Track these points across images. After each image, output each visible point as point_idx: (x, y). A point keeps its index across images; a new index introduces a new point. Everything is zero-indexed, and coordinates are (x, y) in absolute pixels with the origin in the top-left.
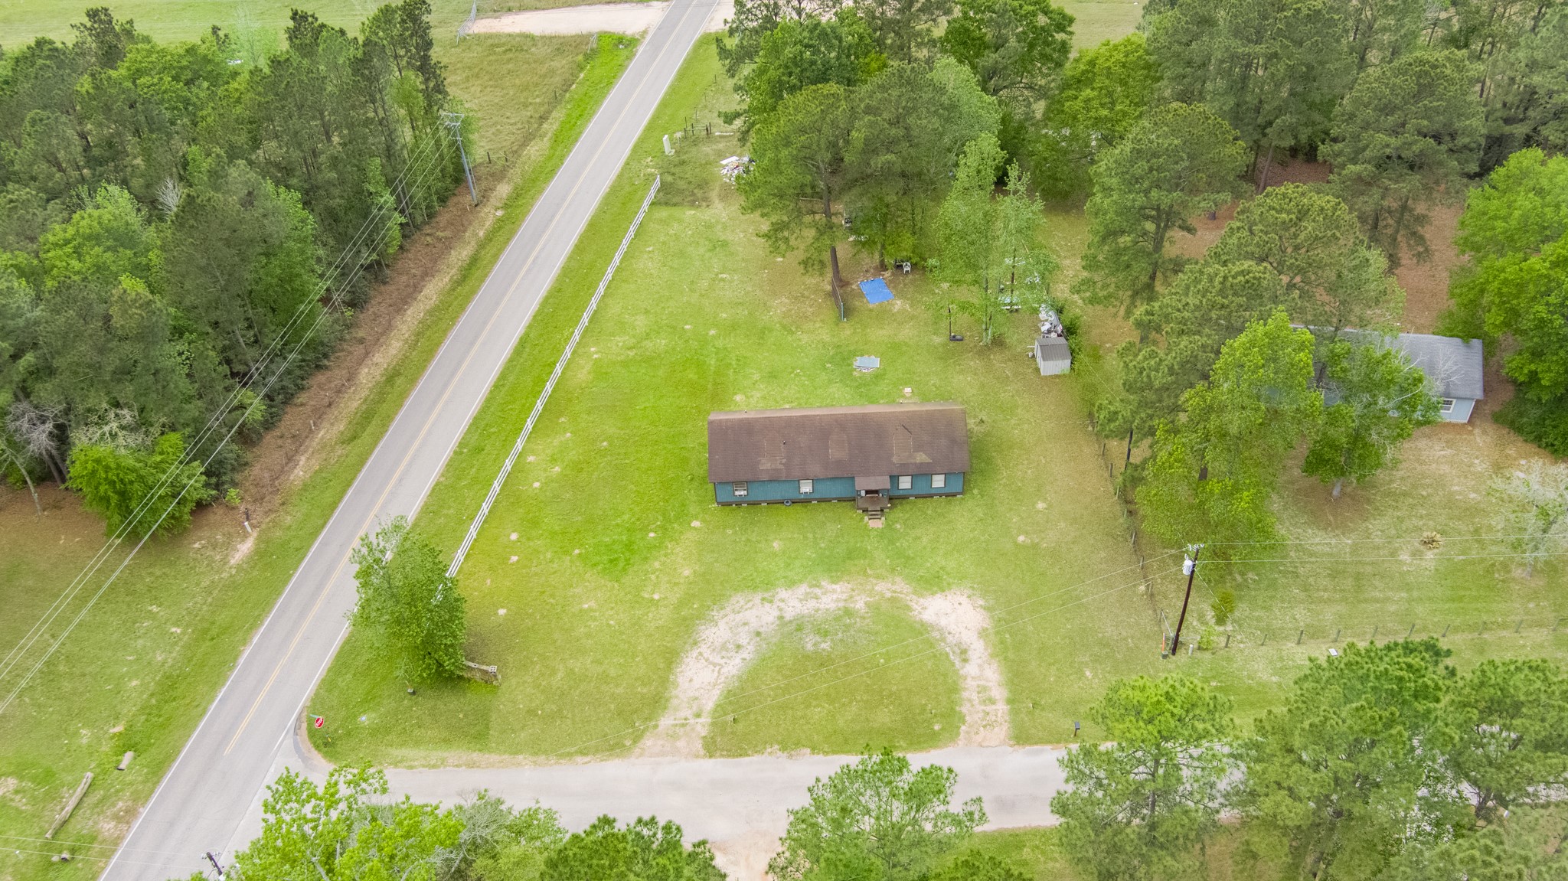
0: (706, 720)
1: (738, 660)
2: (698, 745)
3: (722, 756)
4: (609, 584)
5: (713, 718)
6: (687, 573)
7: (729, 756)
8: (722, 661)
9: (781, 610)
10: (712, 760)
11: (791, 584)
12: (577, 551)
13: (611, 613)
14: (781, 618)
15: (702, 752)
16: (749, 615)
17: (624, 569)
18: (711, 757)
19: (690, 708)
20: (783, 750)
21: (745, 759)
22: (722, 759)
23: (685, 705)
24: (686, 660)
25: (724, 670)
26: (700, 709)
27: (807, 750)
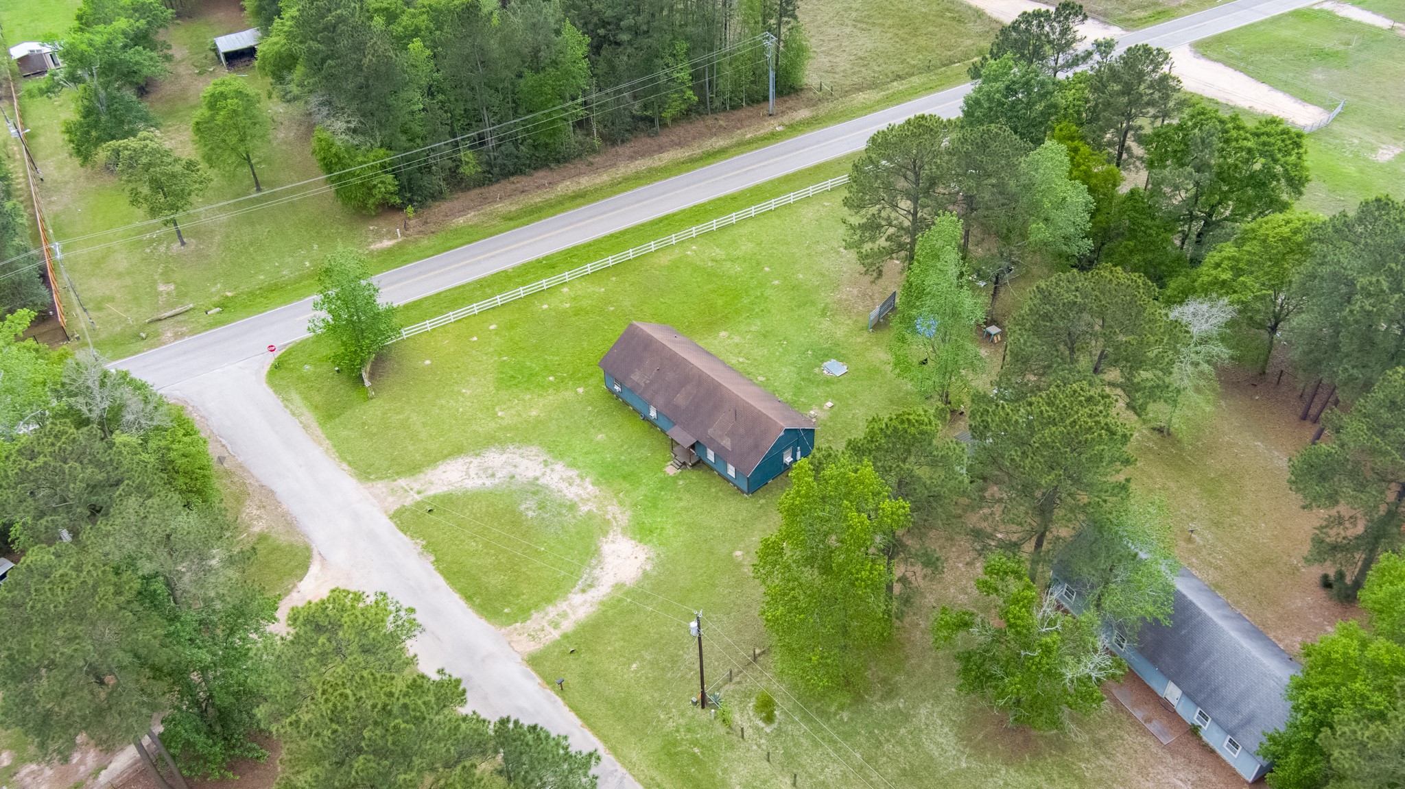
0: (418, 498)
1: (480, 482)
2: (396, 508)
3: (396, 523)
4: (492, 389)
5: (423, 500)
6: (534, 413)
7: (398, 527)
9: (544, 475)
10: (389, 521)
11: (572, 465)
12: (506, 358)
13: (469, 404)
14: (537, 479)
15: (391, 512)
16: (525, 463)
17: (511, 386)
18: (391, 519)
19: (422, 485)
20: (424, 547)
21: (401, 535)
22: (392, 524)
23: (423, 482)
24: (460, 460)
25: (466, 481)
26: (425, 490)
27: (433, 558)
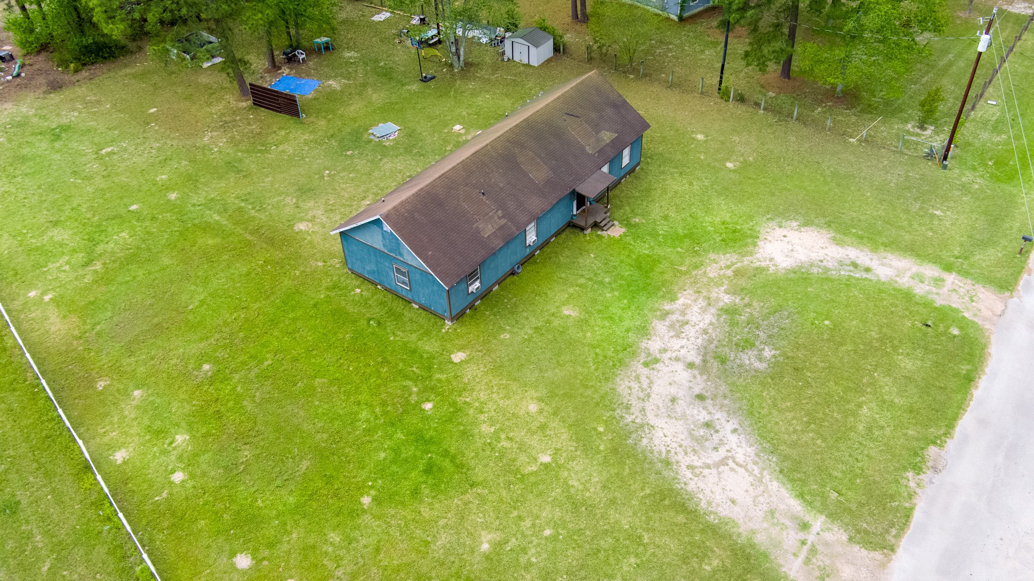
0: (818, 522)
1: (733, 438)
2: (861, 553)
3: (898, 536)
4: (468, 497)
5: (821, 512)
6: (533, 408)
7: (902, 529)
8: (722, 452)
9: (677, 359)
10: (900, 551)
11: (644, 331)
12: (366, 500)
13: (528, 523)
14: (691, 365)
15: (878, 555)
16: (661, 389)
17: (460, 467)
18: (893, 550)
19: (784, 527)
20: (918, 469)
21: (917, 515)
22: (904, 542)
23: (774, 531)
24: (691, 486)
25: (740, 458)
26: (794, 518)
27: (932, 450)
